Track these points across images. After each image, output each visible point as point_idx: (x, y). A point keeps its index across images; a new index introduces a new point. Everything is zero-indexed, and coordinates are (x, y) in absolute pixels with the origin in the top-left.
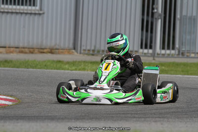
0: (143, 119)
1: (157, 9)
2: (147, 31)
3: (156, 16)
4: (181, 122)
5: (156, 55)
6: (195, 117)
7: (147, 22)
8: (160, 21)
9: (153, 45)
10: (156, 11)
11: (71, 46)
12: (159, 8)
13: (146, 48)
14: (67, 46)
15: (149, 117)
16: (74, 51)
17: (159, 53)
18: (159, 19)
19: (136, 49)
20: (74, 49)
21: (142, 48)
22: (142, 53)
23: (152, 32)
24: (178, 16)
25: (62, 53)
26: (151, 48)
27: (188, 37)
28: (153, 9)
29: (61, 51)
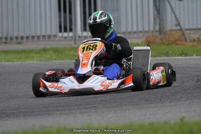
0: (67, 112)
2: (65, 11)
4: (110, 111)
5: (77, 38)
6: (125, 105)
9: (73, 27)
13: (65, 31)
15: (74, 109)
17: (81, 35)
19: (54, 33)
21: (60, 31)
22: (62, 37)
26: (71, 30)
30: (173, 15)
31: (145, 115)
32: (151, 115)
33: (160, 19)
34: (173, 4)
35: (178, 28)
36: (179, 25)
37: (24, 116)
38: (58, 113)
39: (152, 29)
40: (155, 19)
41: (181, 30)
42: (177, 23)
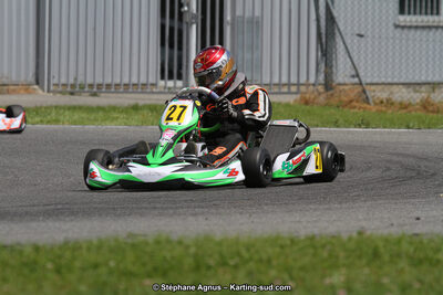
0: (171, 211)
1: (188, 5)
2: (171, 46)
3: (187, 18)
4: (241, 213)
6: (266, 204)
7: (172, 29)
8: (194, 26)
9: (184, 71)
10: (186, 8)
11: (31, 78)
12: (193, 4)
13: (171, 77)
14: (22, 79)
16: (36, 87)
18: (192, 23)
19: (152, 80)
20: (37, 83)
21: (163, 78)
22: (165, 87)
23: (180, 49)
24: (228, 17)
25: (14, 91)
26: (180, 77)
27: (248, 56)
28: (181, 5)
29: (12, 87)
30: (348, 59)
31: (299, 222)
32: (308, 222)
33: (326, 65)
34: (348, 42)
35: (356, 80)
36: (358, 76)
37: (100, 215)
38: (156, 212)
39: (312, 80)
40: (317, 65)
41: (361, 84)
42: (353, 73)
